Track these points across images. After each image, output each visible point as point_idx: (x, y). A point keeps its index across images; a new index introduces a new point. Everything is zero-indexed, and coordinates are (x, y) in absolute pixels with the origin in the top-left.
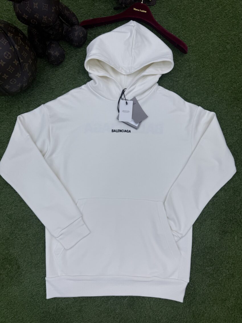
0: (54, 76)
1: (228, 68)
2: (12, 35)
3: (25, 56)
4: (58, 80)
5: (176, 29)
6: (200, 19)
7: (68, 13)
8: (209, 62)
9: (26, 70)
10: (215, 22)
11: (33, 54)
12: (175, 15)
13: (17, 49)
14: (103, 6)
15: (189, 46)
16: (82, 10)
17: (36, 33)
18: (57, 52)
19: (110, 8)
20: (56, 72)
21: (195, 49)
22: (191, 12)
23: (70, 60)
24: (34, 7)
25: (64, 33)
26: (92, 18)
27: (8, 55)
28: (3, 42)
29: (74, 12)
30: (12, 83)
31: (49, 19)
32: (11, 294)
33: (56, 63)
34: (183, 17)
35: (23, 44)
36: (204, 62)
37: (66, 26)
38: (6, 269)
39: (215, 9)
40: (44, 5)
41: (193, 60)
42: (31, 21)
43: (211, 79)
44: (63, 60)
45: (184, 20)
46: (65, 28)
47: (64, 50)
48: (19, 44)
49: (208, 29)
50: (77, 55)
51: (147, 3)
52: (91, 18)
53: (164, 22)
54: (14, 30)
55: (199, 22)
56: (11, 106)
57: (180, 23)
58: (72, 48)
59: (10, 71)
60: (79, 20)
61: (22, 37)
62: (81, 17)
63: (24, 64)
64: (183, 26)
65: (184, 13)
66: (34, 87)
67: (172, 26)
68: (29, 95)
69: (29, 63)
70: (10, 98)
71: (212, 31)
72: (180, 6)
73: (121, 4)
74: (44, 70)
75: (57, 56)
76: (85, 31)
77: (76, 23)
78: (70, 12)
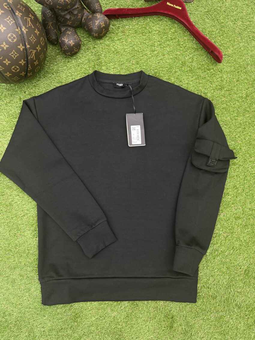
0: (65, 68)
2: (22, 14)
3: (33, 41)
4: (70, 73)
5: (212, 33)
6: (241, 26)
8: (245, 76)
9: (32, 57)
11: (43, 40)
12: (214, 17)
13: (25, 32)
15: (225, 55)
18: (72, 41)
21: (231, 59)
22: (232, 16)
23: (86, 52)
25: (83, 20)
26: (119, 8)
27: (12, 38)
28: (8, 22)
30: (14, 71)
34: (222, 21)
35: (33, 27)
36: (239, 76)
37: (87, 12)
41: (227, 71)
44: (79, 51)
45: (222, 24)
46: (85, 15)
47: (80, 39)
48: (27, 26)
49: (250, 38)
50: (95, 48)
52: (117, 7)
53: (200, 24)
54: (24, 9)
55: (240, 28)
56: (11, 95)
57: (219, 27)
58: (91, 38)
59: (13, 56)
60: (103, 9)
61: (33, 19)
62: (106, 4)
63: (31, 50)
64: (221, 31)
65: (224, 16)
66: (40, 78)
67: (208, 30)
68: (34, 86)
69: (37, 50)
70: (12, 87)
71: (253, 41)
72: (220, 7)
74: (55, 59)
75: (72, 45)
76: (107, 21)
77: (98, 10)
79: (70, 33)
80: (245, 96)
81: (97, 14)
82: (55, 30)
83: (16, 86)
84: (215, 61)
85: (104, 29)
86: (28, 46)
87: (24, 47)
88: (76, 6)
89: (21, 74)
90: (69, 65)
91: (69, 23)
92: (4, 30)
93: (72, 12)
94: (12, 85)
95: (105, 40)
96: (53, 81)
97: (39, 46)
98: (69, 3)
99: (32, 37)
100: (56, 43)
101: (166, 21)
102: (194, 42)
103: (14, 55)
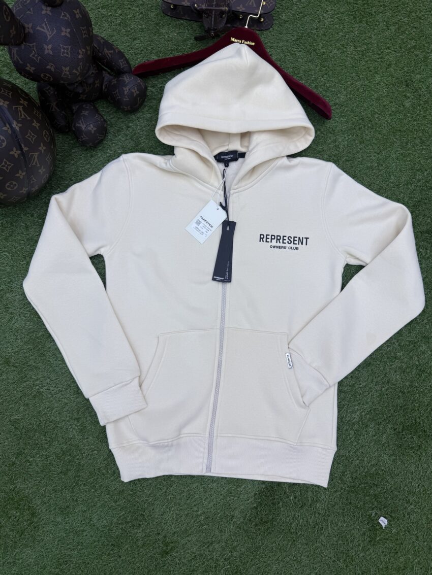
0: (88, 166)
1: (407, 143)
2: (8, 103)
3: (32, 139)
5: (310, 73)
6: (354, 53)
7: (111, 53)
8: (372, 133)
9: (34, 164)
10: (381, 58)
11: (48, 133)
12: (308, 47)
13: (17, 129)
14: (176, 34)
15: (335, 105)
16: (136, 42)
17: (52, 92)
18: (91, 125)
19: (187, 36)
20: (93, 159)
22: (337, 40)
23: (116, 136)
24: (46, 53)
25: (104, 87)
29: (122, 48)
30: (9, 189)
31: (74, 71)
32: (20, 562)
33: (91, 144)
34: (323, 51)
35: (29, 118)
36: (362, 134)
37: (108, 75)
38: (11, 517)
39: (383, 32)
40: (64, 49)
41: (342, 131)
42: (42, 75)
43: (376, 165)
44: (105, 137)
45: (324, 56)
46: (106, 79)
47: (105, 121)
48: (20, 119)
49: (371, 71)
50: (128, 127)
51: (255, 26)
52: (156, 58)
54: (10, 94)
55: (352, 58)
56: (12, 223)
57: (318, 61)
58: (120, 113)
59: (5, 168)
61: (26, 105)
63: (31, 154)
64: (324, 67)
65: (324, 42)
67: (303, 68)
69: (40, 151)
70: (10, 210)
71: (376, 75)
72: (317, 29)
73: (208, 31)
74: (70, 155)
75: (93, 132)
76: (141, 84)
77: (125, 70)
78: (114, 50)
79: (86, 113)
81: (125, 76)
82: (63, 112)
83: (17, 208)
84: (321, 117)
85: (138, 99)
91: (83, 97)
95: (143, 112)
97: (42, 145)
98: (78, 74)
100: (67, 130)
103: (6, 166)
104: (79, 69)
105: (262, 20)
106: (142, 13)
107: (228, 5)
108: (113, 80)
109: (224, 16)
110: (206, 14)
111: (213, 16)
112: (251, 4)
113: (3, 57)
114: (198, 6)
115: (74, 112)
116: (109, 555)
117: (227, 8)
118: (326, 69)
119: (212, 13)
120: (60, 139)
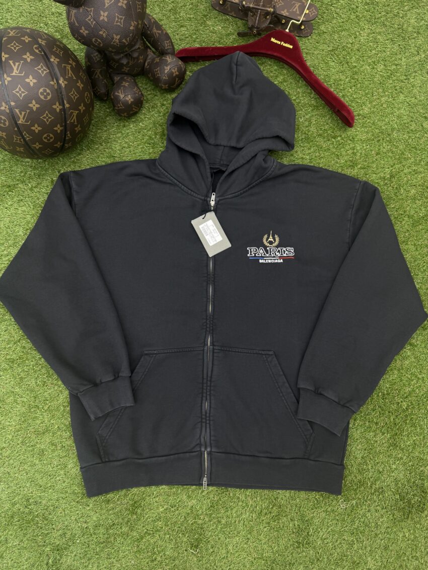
0: (119, 135)
1: (420, 161)
2: (58, 60)
3: (74, 98)
4: (126, 142)
5: (339, 82)
6: (383, 71)
7: (158, 33)
8: (389, 147)
9: (72, 121)
10: (408, 79)
11: (89, 95)
12: (342, 59)
13: (63, 85)
14: (220, 28)
15: (359, 115)
16: (182, 29)
19: (231, 32)
20: (125, 129)
21: (368, 121)
22: (370, 57)
23: (150, 112)
24: (101, 19)
25: (146, 64)
26: (199, 46)
27: (45, 94)
28: (40, 71)
29: (169, 32)
31: (124, 41)
33: (125, 114)
34: (354, 64)
35: (74, 78)
36: (379, 146)
37: (152, 54)
40: (118, 18)
41: (361, 140)
42: (94, 40)
44: (139, 110)
45: (355, 69)
46: (149, 57)
47: (142, 94)
48: (67, 77)
49: (396, 90)
50: (163, 105)
51: (296, 32)
53: (321, 69)
54: (61, 53)
55: (381, 75)
56: (39, 176)
57: (349, 73)
58: (158, 91)
59: (45, 120)
60: (175, 47)
61: (74, 66)
62: (180, 40)
63: (71, 111)
64: (353, 79)
65: (357, 57)
66: (82, 150)
67: (334, 77)
68: (73, 162)
69: (80, 110)
70: (39, 163)
71: (401, 94)
72: (352, 44)
73: (251, 28)
74: (105, 122)
75: (130, 102)
76: (182, 66)
77: (168, 51)
78: (162, 31)
79: (127, 84)
80: (388, 176)
81: (168, 57)
82: (105, 81)
83: (46, 163)
84: (344, 124)
86: (67, 106)
87: (61, 107)
88: (137, 47)
89: (55, 145)
90: (125, 131)
91: (126, 69)
92: (34, 83)
93: (130, 55)
94: (40, 160)
96: (102, 156)
97: (82, 105)
98: (126, 44)
99: (72, 93)
100: (105, 98)
101: (270, 65)
102: (312, 96)
104: (128, 39)
105: (303, 27)
106: (192, 4)
107: (274, 7)
108: (156, 59)
109: (268, 17)
110: (252, 12)
111: (258, 15)
112: (295, 10)
113: (57, 23)
114: (246, 4)
115: (115, 82)
116: (77, 502)
117: (272, 10)
118: (355, 82)
119: (258, 13)
120: (97, 105)
